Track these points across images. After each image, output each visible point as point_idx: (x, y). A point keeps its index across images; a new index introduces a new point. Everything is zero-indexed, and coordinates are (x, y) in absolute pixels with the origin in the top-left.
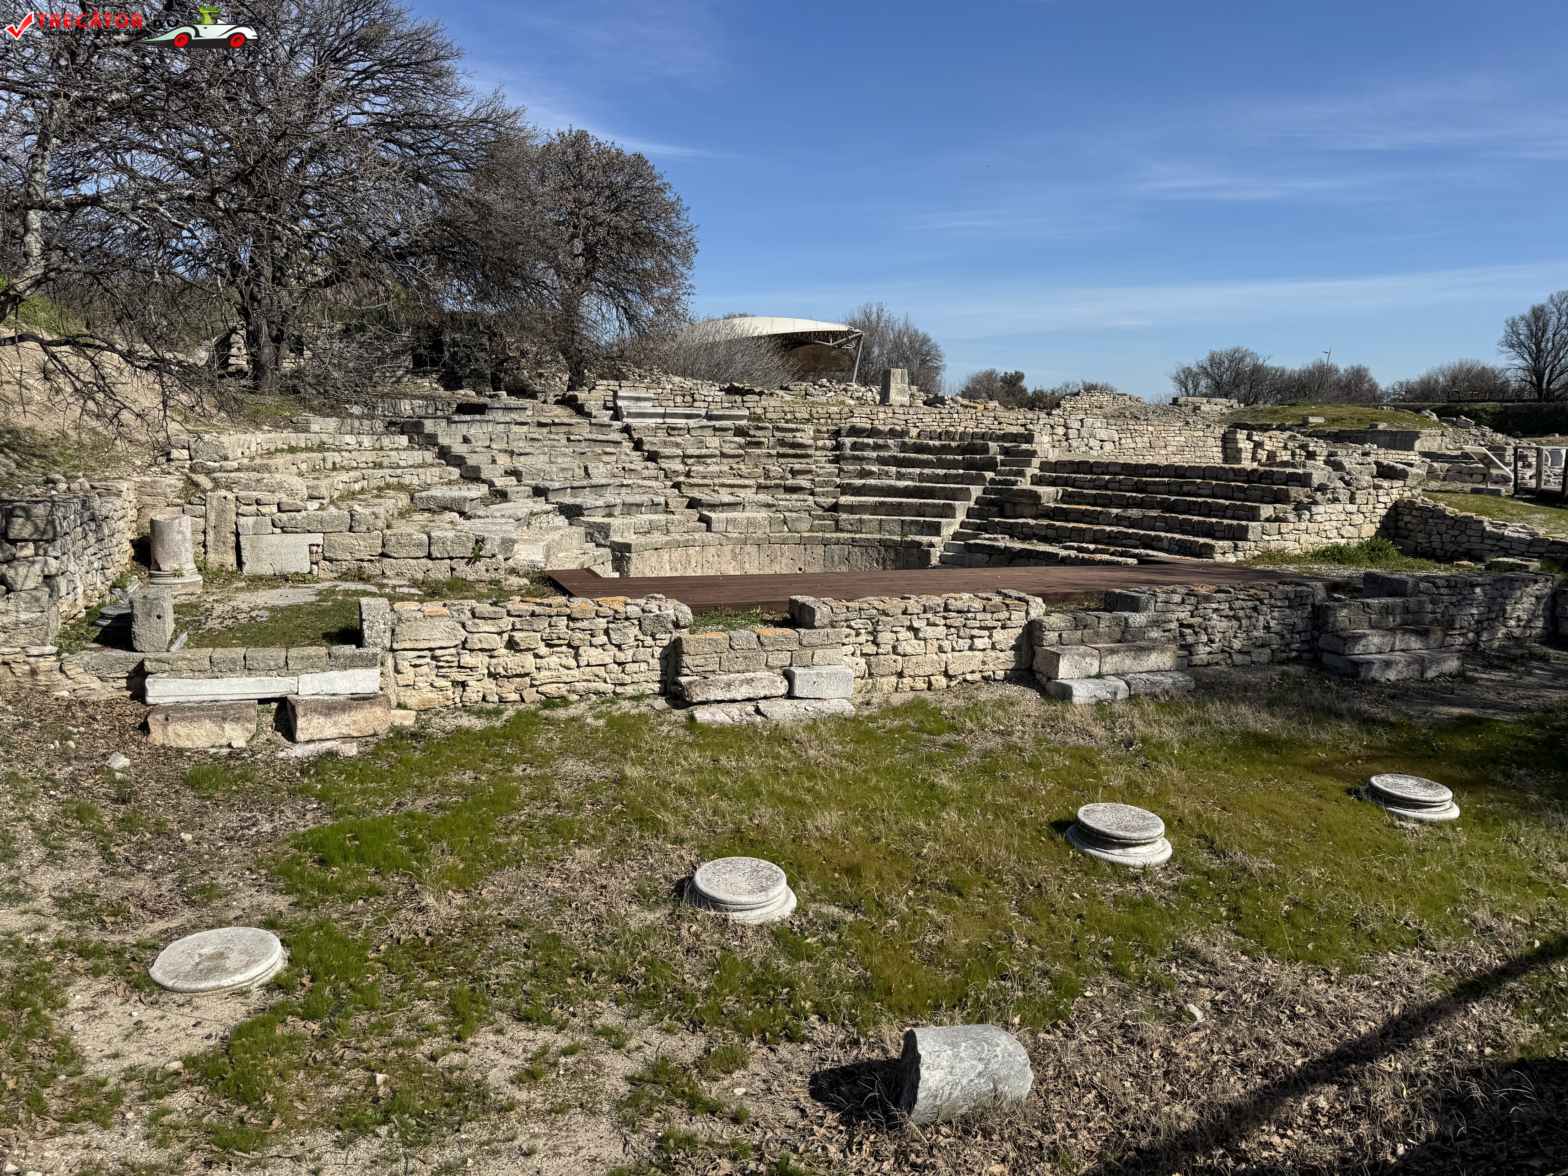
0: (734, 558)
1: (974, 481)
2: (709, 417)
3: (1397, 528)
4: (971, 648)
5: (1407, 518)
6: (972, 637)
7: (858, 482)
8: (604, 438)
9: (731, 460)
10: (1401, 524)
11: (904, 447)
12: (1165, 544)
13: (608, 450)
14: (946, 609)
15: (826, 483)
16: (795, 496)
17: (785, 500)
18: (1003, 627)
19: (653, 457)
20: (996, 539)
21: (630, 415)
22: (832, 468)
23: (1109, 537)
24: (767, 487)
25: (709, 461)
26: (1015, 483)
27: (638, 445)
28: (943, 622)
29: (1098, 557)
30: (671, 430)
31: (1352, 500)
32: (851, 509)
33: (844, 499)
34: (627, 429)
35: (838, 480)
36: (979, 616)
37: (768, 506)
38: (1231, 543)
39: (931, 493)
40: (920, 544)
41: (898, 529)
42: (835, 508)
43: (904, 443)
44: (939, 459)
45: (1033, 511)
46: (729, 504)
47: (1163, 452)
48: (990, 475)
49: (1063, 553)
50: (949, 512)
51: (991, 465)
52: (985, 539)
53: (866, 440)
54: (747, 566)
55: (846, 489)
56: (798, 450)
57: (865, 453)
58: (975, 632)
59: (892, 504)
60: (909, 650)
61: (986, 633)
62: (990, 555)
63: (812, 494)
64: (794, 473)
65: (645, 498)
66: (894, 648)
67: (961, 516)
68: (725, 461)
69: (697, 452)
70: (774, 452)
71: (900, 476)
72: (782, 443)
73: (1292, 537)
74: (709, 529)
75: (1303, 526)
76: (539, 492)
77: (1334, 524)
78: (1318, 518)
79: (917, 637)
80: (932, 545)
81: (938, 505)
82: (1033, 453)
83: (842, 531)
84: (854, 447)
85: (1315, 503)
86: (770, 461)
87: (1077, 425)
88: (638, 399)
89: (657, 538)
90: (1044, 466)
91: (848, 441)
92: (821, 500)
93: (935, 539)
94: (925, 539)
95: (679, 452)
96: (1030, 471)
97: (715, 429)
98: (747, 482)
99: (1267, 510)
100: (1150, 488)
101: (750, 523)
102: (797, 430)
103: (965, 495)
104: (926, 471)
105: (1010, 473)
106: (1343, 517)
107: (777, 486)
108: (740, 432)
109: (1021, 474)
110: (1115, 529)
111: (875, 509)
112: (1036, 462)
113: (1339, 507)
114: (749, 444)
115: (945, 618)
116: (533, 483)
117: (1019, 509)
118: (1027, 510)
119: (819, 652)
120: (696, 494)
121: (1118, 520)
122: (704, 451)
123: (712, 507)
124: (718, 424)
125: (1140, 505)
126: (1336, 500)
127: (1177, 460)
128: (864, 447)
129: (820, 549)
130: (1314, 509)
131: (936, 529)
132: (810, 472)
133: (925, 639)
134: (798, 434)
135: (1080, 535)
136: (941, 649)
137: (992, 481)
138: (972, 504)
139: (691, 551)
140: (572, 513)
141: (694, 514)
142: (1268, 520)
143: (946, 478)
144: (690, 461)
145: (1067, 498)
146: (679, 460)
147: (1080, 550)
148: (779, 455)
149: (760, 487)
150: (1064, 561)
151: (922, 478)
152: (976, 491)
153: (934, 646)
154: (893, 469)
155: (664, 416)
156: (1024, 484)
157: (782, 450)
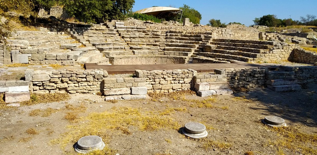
0: (140, 61)
1: (197, 43)
2: (137, 28)
3: (294, 55)
4: (179, 83)
5: (296, 53)
6: (179, 80)
7: (170, 44)
8: (111, 33)
9: (141, 38)
10: (294, 54)
11: (182, 36)
12: (238, 58)
13: (112, 36)
14: (173, 73)
15: (163, 44)
16: (155, 47)
17: (152, 47)
18: (187, 78)
19: (123, 37)
20: (200, 57)
21: (118, 28)
22: (165, 40)
23: (226, 57)
24: (149, 45)
25: (136, 38)
26: (206, 44)
27: (120, 35)
28: (172, 76)
29: (222, 61)
30: (128, 31)
31: (283, 49)
32: (168, 50)
33: (167, 48)
34: (117, 31)
35: (166, 43)
36: (181, 75)
37: (149, 49)
38: (252, 58)
39: (187, 46)
40: (183, 58)
41: (178, 54)
42: (164, 50)
43: (182, 35)
44: (189, 38)
45: (210, 50)
46: (139, 49)
47: (245, 37)
48: (201, 42)
49: (215, 60)
50: (190, 51)
51: (201, 40)
52: (198, 57)
53: (173, 34)
54: (143, 63)
55: (168, 45)
56: (157, 36)
57: (172, 37)
58: (180, 79)
59: (177, 49)
60: (163, 83)
61: (183, 79)
62: (198, 61)
63: (160, 46)
64: (155, 41)
65: (119, 47)
66: (160, 82)
67: (193, 52)
68: (140, 38)
69: (133, 36)
70: (151, 36)
71: (180, 42)
72: (154, 35)
73: (268, 57)
74: (134, 54)
75: (270, 54)
76: (94, 45)
77: (278, 54)
78: (274, 53)
79: (165, 80)
80: (186, 58)
81: (188, 49)
82: (211, 37)
83: (166, 55)
84: (170, 35)
85: (274, 49)
86: (150, 38)
87: (224, 31)
88: (120, 24)
89: (121, 56)
90: (214, 40)
91: (169, 34)
92: (161, 48)
93: (186, 57)
94: (184, 57)
95: (129, 36)
96: (210, 41)
97: (138, 31)
98: (144, 43)
99: (262, 51)
100: (237, 45)
101: (144, 53)
102: (157, 31)
103: (194, 47)
104: (186, 41)
105: (205, 42)
106: (280, 52)
107: (151, 44)
108: (144, 32)
109: (208, 42)
110: (227, 55)
111: (173, 50)
112: (211, 39)
113: (279, 50)
114: (146, 35)
115: (172, 75)
116: (93, 43)
117: (206, 50)
118: (209, 50)
119: (139, 83)
120: (132, 46)
121: (228, 53)
122: (135, 36)
123: (135, 49)
124: (139, 30)
125: (234, 49)
126: (279, 48)
127: (248, 39)
128: (173, 35)
129: (160, 59)
130: (273, 51)
131: (187, 55)
132: (159, 41)
133: (167, 81)
134: (157, 32)
135: (219, 56)
136: (171, 83)
137: (201, 43)
138: (196, 49)
139: (129, 59)
140: (101, 50)
141: (131, 51)
142: (262, 53)
143: (190, 43)
144: (131, 38)
145: (218, 47)
146: (129, 38)
147: (219, 60)
148: (152, 37)
149: (147, 45)
150: (215, 62)
151: (185, 43)
152: (197, 46)
153: (169, 82)
154: (179, 41)
155: (126, 28)
156: (209, 44)
157: (153, 36)
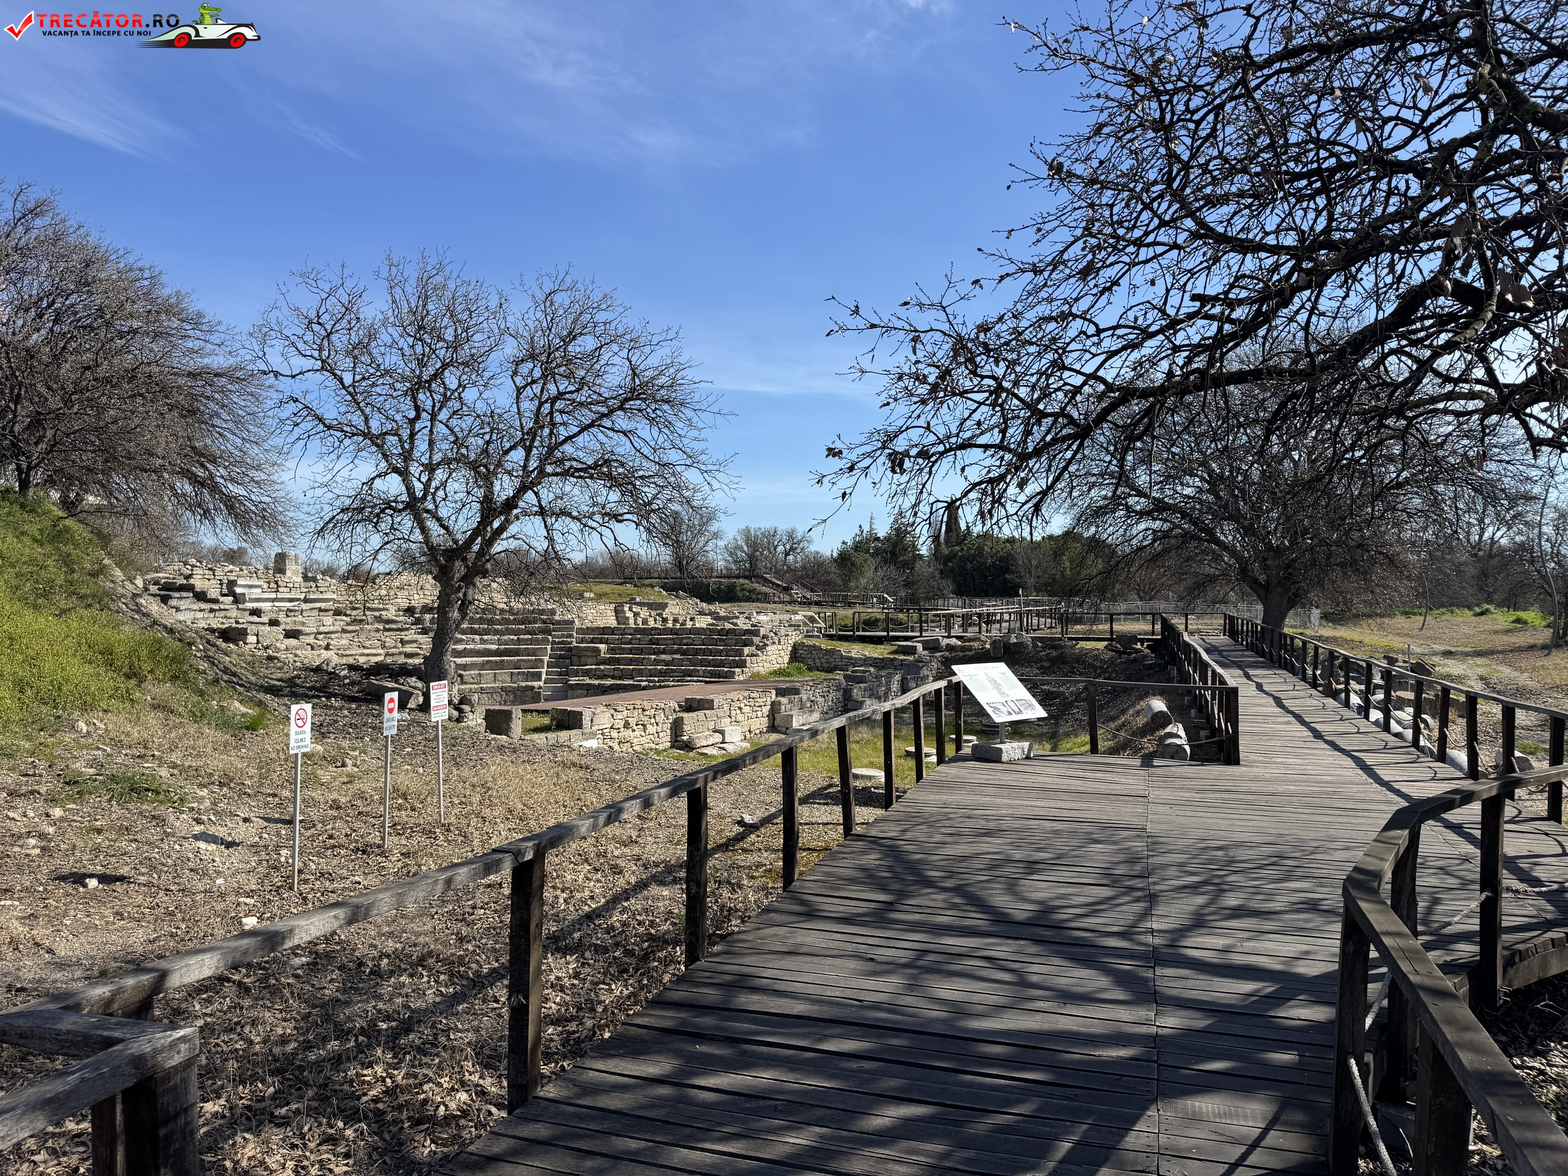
1: (540, 642)
2: (309, 601)
3: (796, 657)
4: (756, 717)
5: (802, 652)
6: (756, 711)
7: (459, 647)
10: (798, 655)
12: (703, 673)
14: (749, 697)
16: (416, 660)
18: (765, 706)
20: (583, 680)
22: (426, 638)
23: (662, 672)
24: (391, 655)
26: (569, 643)
31: (779, 643)
32: (465, 667)
38: (740, 669)
41: (508, 679)
44: (507, 629)
45: (594, 660)
48: (550, 638)
49: (643, 684)
50: (538, 665)
51: (546, 632)
52: (573, 681)
59: (493, 662)
61: (760, 709)
62: (588, 690)
67: (545, 667)
71: (483, 642)
73: (762, 664)
75: (764, 658)
78: (768, 653)
81: (526, 661)
82: (572, 622)
83: (466, 683)
85: (765, 645)
88: (249, 587)
90: (580, 631)
93: (541, 684)
94: (536, 684)
96: (575, 634)
97: (320, 610)
98: (372, 651)
99: (746, 650)
100: (662, 642)
102: (380, 609)
104: (502, 637)
105: (563, 636)
106: (776, 654)
108: (338, 613)
110: (661, 667)
111: (482, 666)
112: (575, 628)
113: (775, 647)
114: (354, 622)
117: (584, 659)
118: (589, 661)
121: (657, 662)
125: (664, 652)
126: (773, 643)
130: (766, 649)
131: (538, 676)
135: (640, 673)
137: (554, 642)
138: (549, 658)
142: (749, 655)
143: (520, 642)
145: (611, 650)
147: (650, 681)
148: (385, 630)
150: (642, 689)
151: (502, 642)
152: (547, 649)
154: (477, 637)
155: (273, 600)
156: (578, 643)
